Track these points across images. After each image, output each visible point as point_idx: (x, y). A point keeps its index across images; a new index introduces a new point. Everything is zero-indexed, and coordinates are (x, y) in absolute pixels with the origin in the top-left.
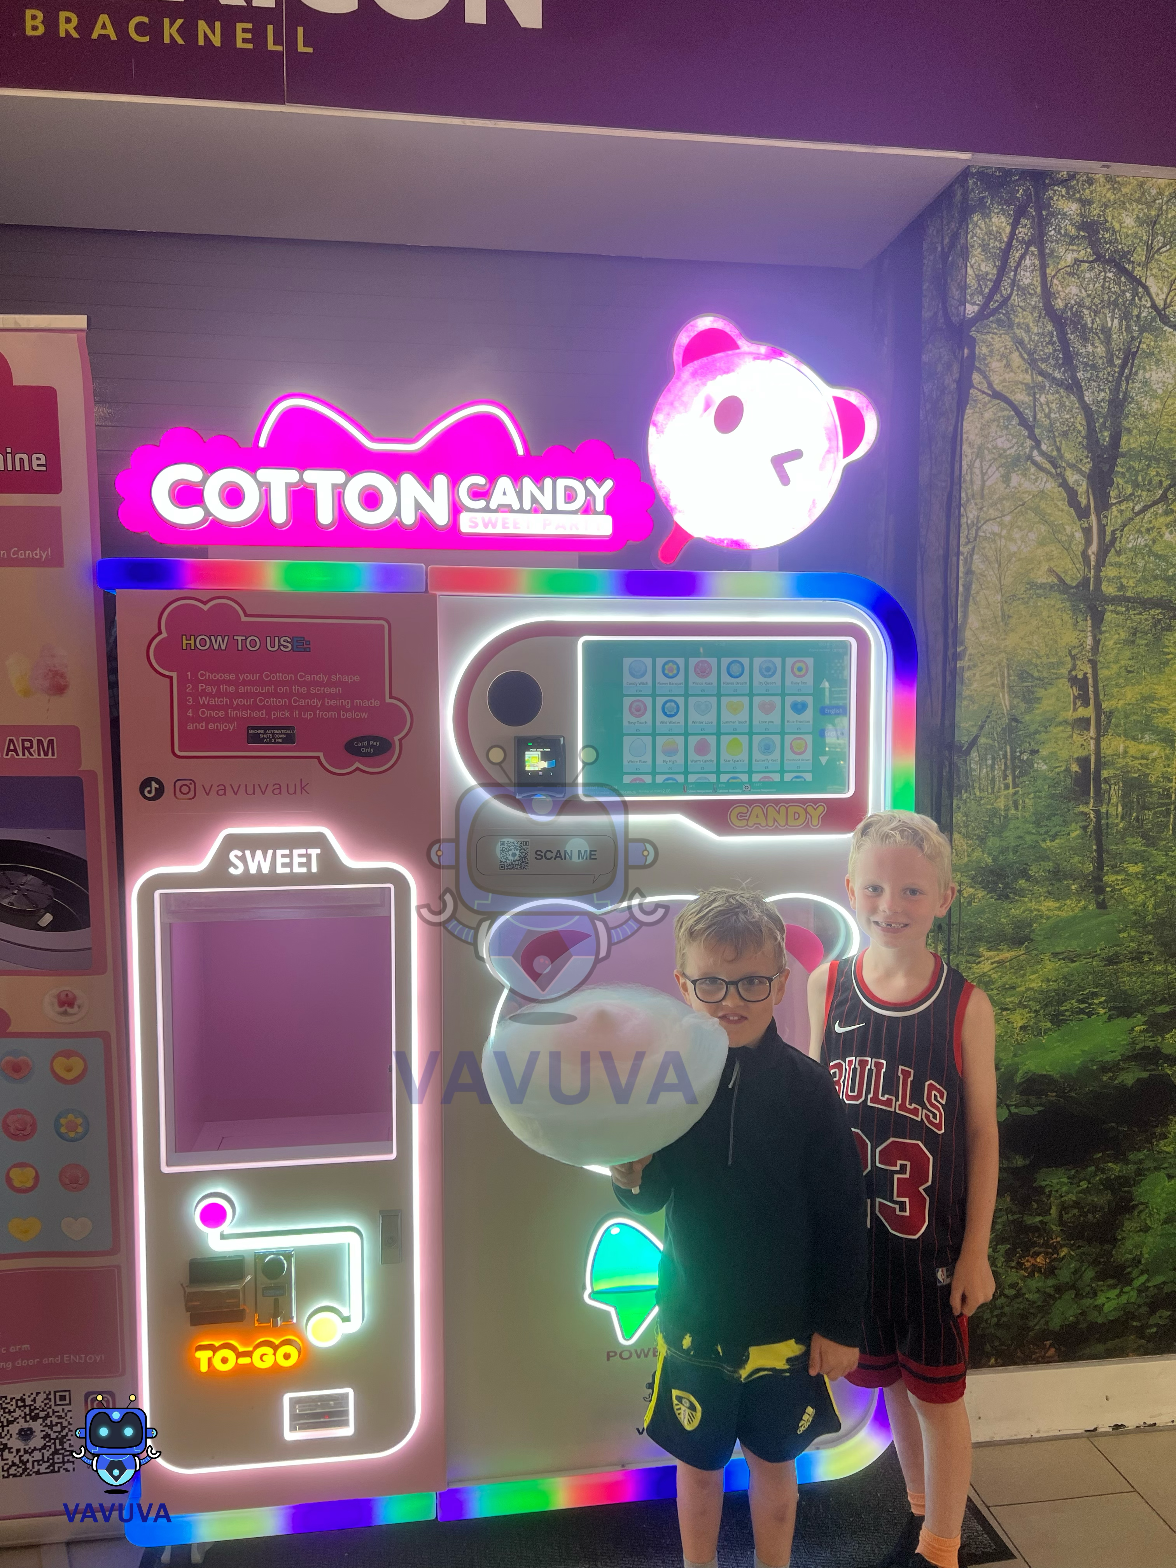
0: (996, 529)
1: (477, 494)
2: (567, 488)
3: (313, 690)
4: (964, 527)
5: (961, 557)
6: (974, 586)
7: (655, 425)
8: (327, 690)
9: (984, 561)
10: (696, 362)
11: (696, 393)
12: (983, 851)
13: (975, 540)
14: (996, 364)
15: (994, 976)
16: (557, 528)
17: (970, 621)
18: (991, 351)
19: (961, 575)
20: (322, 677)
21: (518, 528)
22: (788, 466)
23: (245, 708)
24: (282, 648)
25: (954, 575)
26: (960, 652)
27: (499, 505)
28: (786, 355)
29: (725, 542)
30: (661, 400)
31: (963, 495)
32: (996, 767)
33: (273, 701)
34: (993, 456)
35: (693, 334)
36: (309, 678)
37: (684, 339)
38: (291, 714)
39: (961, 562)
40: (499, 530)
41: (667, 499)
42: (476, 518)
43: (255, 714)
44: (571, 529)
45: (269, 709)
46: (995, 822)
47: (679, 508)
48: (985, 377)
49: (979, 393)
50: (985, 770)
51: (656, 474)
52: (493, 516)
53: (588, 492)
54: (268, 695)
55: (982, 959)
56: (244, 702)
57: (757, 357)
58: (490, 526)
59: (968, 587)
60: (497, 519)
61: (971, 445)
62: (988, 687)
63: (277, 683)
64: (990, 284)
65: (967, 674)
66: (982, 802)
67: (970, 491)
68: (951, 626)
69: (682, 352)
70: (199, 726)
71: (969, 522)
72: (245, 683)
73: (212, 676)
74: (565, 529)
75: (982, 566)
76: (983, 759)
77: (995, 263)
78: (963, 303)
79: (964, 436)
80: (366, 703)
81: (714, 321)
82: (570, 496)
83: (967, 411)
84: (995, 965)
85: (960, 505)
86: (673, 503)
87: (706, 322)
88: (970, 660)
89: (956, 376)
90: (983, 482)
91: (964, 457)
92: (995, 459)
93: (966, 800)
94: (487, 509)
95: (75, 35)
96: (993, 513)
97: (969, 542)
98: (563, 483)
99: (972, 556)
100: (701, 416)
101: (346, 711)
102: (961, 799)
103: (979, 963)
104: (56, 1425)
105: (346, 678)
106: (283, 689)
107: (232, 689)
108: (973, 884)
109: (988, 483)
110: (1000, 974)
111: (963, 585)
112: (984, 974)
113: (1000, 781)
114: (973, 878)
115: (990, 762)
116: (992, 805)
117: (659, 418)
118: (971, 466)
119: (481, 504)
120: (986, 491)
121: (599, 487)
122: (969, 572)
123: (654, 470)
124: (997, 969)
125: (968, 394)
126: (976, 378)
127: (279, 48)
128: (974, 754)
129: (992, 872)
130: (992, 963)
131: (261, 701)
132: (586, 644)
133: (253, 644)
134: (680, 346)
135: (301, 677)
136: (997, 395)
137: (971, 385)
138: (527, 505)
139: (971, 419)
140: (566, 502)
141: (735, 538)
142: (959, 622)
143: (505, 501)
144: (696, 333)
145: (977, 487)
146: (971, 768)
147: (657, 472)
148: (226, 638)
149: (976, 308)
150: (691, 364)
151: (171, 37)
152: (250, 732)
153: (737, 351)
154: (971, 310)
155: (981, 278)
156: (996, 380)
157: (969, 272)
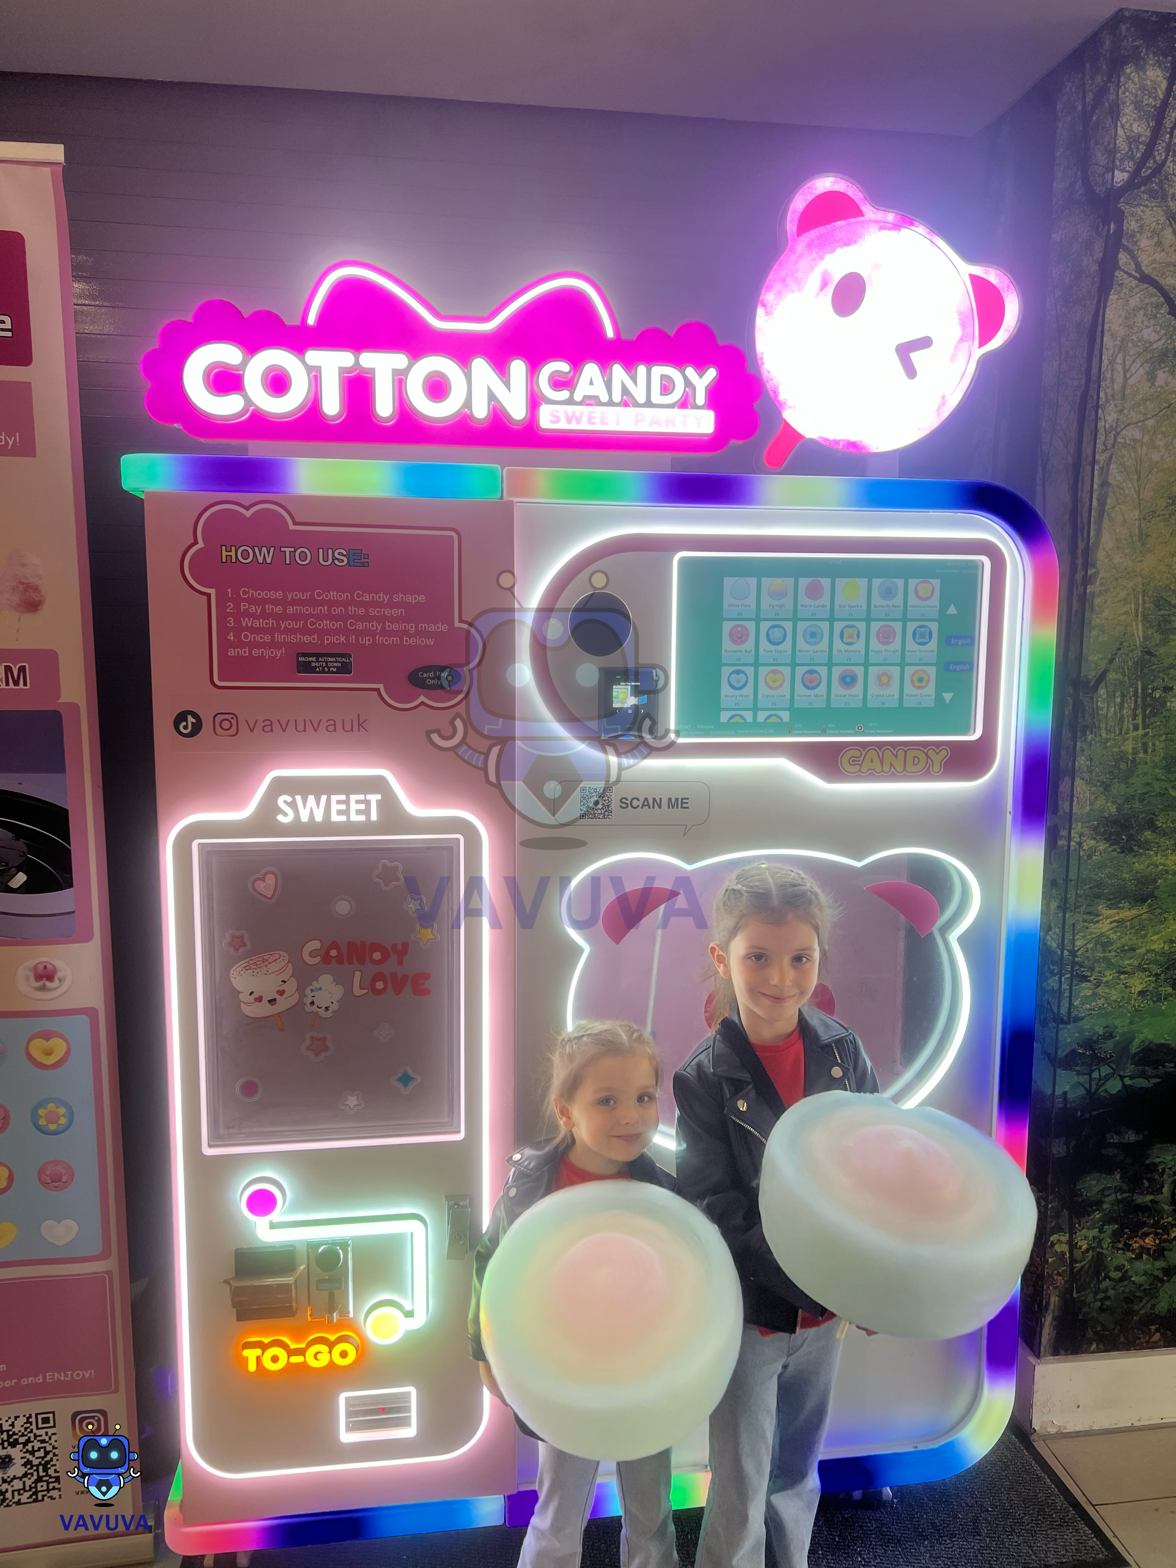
0: (1137, 435)
1: (558, 383)
2: (663, 377)
3: (373, 612)
4: (1101, 431)
5: (1097, 467)
6: (1109, 501)
7: (764, 305)
8: (388, 612)
9: (1121, 472)
10: (812, 232)
11: (812, 268)
12: (1107, 800)
13: (1113, 447)
14: (1145, 242)
15: (1113, 936)
16: (651, 424)
17: (1103, 540)
18: (1141, 227)
19: (1095, 487)
20: (382, 597)
21: (607, 424)
22: (915, 356)
23: (293, 631)
24: (336, 562)
25: (1087, 488)
26: (1091, 576)
27: (585, 397)
28: (917, 224)
29: (841, 444)
30: (771, 276)
31: (1102, 395)
32: (1126, 705)
33: (326, 624)
34: (1137, 349)
35: (810, 198)
36: (367, 597)
37: (799, 203)
38: (347, 639)
39: (1096, 472)
40: (584, 426)
41: (776, 393)
42: (558, 412)
43: (306, 639)
44: (667, 425)
45: (322, 633)
46: (1121, 766)
47: (789, 403)
48: (1134, 258)
49: (1125, 276)
50: (1113, 709)
51: (763, 363)
52: (578, 409)
53: (688, 383)
54: (320, 617)
55: (1101, 917)
56: (292, 625)
57: (883, 226)
58: (574, 420)
59: (1102, 502)
60: (582, 413)
61: (1113, 336)
62: (1120, 615)
63: (331, 603)
64: (1142, 148)
65: (1098, 601)
66: (1109, 744)
67: (1109, 391)
68: (1081, 545)
69: (796, 219)
70: (242, 652)
71: (1107, 426)
72: (294, 602)
73: (256, 594)
74: (660, 425)
75: (1119, 478)
76: (1111, 696)
77: (1149, 124)
78: (1111, 169)
79: (1106, 326)
80: (432, 628)
81: (836, 182)
82: (667, 387)
83: (1111, 297)
84: (1115, 924)
85: (1097, 407)
86: (781, 397)
87: (825, 184)
88: (1102, 584)
89: (1098, 255)
90: (1126, 379)
91: (1104, 351)
92: (1139, 354)
93: (1091, 742)
94: (570, 401)
96: (1134, 416)
97: (1107, 449)
98: (659, 370)
99: (1108, 465)
100: (817, 295)
101: (410, 636)
102: (1085, 741)
103: (1098, 922)
104: (39, 1449)
105: (410, 599)
106: (338, 610)
107: (279, 609)
108: (1094, 836)
109: (1131, 382)
110: (1119, 934)
111: (1098, 500)
112: (1102, 934)
113: (1128, 722)
114: (1095, 829)
115: (1118, 700)
116: (1119, 747)
117: (769, 297)
118: (1112, 362)
119: (564, 394)
120: (1128, 391)
121: (701, 376)
122: (1105, 484)
123: (762, 358)
124: (1116, 929)
125: (1112, 277)
126: (1123, 258)
128: (1102, 691)
129: (1115, 822)
130: (1111, 923)
131: (312, 623)
132: (683, 562)
133: (303, 556)
134: (795, 211)
135: (359, 596)
136: (1145, 279)
137: (1116, 266)
138: (617, 397)
139: (1114, 306)
140: (661, 394)
141: (852, 439)
142: (1091, 541)
143: (591, 391)
144: (814, 196)
145: (1117, 386)
146: (1097, 707)
147: (765, 360)
148: (272, 549)
149: (1126, 176)
150: (807, 234)
152: (301, 659)
153: (861, 218)
154: (1120, 177)
155: (1132, 140)
156: (1143, 258)
157: (1120, 132)
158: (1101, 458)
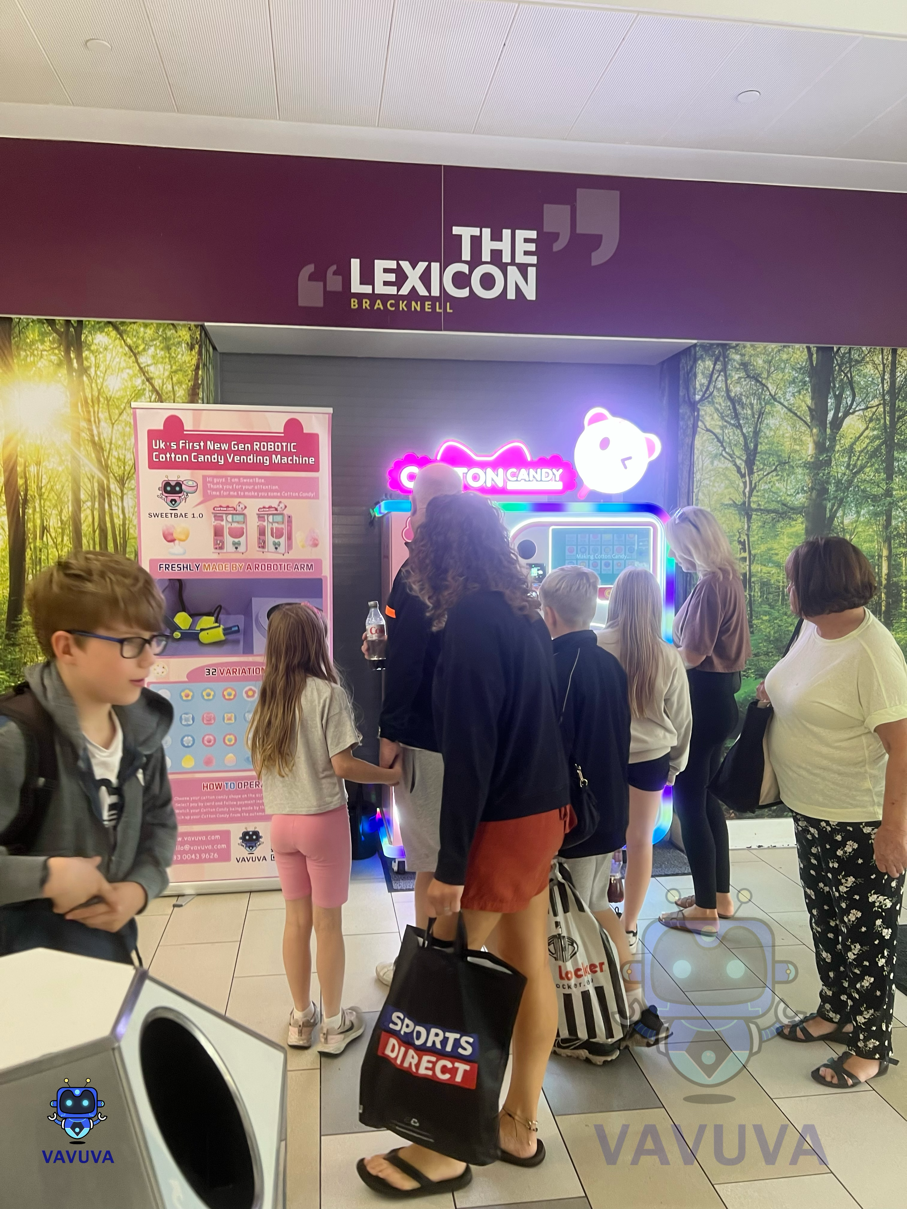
0: (708, 483)
1: (513, 475)
2: (546, 472)
4: (695, 482)
9: (704, 495)
10: (593, 424)
13: (700, 487)
14: (708, 418)
18: (706, 414)
22: (626, 462)
27: (521, 479)
31: (695, 469)
34: (707, 454)
35: (592, 414)
37: (589, 416)
42: (512, 484)
48: (703, 423)
49: (701, 429)
52: (518, 483)
53: (554, 474)
61: (698, 449)
64: (705, 387)
67: (697, 468)
69: (588, 420)
71: (697, 479)
77: (707, 379)
78: (695, 394)
79: (695, 447)
81: (600, 410)
82: (547, 475)
83: (696, 436)
85: (693, 473)
87: (597, 411)
89: (692, 422)
90: (703, 464)
91: (695, 455)
94: (517, 480)
95: (368, 308)
96: (707, 476)
98: (545, 470)
109: (705, 465)
118: (698, 458)
119: (515, 478)
120: (704, 468)
121: (558, 472)
125: (696, 430)
126: (700, 423)
127: (440, 311)
134: (587, 418)
136: (708, 430)
137: (698, 427)
138: (531, 479)
139: (698, 439)
140: (545, 477)
143: (523, 477)
145: (700, 466)
149: (700, 397)
150: (591, 425)
151: (403, 308)
153: (608, 420)
154: (698, 397)
155: (702, 385)
156: (707, 424)
157: (697, 383)
158: (695, 490)
